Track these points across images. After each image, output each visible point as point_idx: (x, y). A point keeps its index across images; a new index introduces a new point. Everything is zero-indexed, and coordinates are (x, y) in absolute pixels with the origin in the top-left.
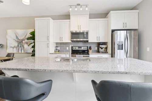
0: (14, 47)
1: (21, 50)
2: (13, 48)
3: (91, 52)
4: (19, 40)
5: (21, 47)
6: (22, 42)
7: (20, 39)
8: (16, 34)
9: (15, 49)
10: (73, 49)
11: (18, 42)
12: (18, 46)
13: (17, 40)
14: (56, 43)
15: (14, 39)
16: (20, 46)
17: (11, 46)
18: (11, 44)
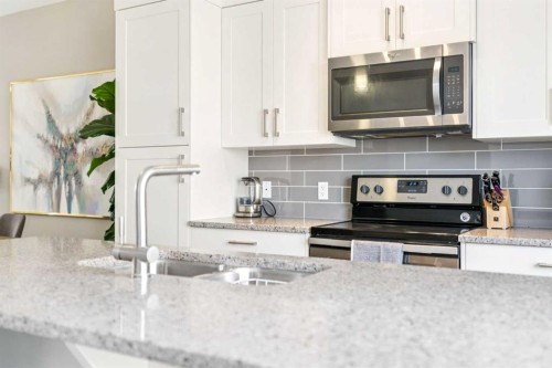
0: (41, 179)
1: (69, 200)
2: (36, 184)
3: (503, 223)
4: (62, 138)
5: (67, 177)
6: (73, 149)
7: (63, 131)
8: (47, 107)
9: (42, 191)
10: (361, 197)
11: (54, 148)
12: (56, 174)
13: (51, 140)
14: (250, 152)
15: (39, 137)
16: (62, 176)
17: (28, 176)
18: (28, 163)
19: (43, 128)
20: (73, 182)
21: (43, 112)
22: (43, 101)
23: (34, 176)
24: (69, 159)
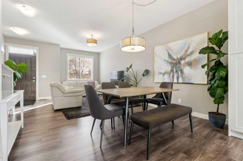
0: (166, 73)
1: (178, 78)
2: (164, 74)
4: (174, 60)
5: (176, 72)
6: (179, 63)
7: (175, 57)
9: (166, 76)
11: (171, 63)
12: (172, 70)
13: (170, 60)
15: (165, 60)
17: (161, 72)
18: (161, 68)
19: (167, 58)
20: (180, 73)
21: (166, 53)
22: (167, 50)
23: (164, 72)
24: (178, 66)
